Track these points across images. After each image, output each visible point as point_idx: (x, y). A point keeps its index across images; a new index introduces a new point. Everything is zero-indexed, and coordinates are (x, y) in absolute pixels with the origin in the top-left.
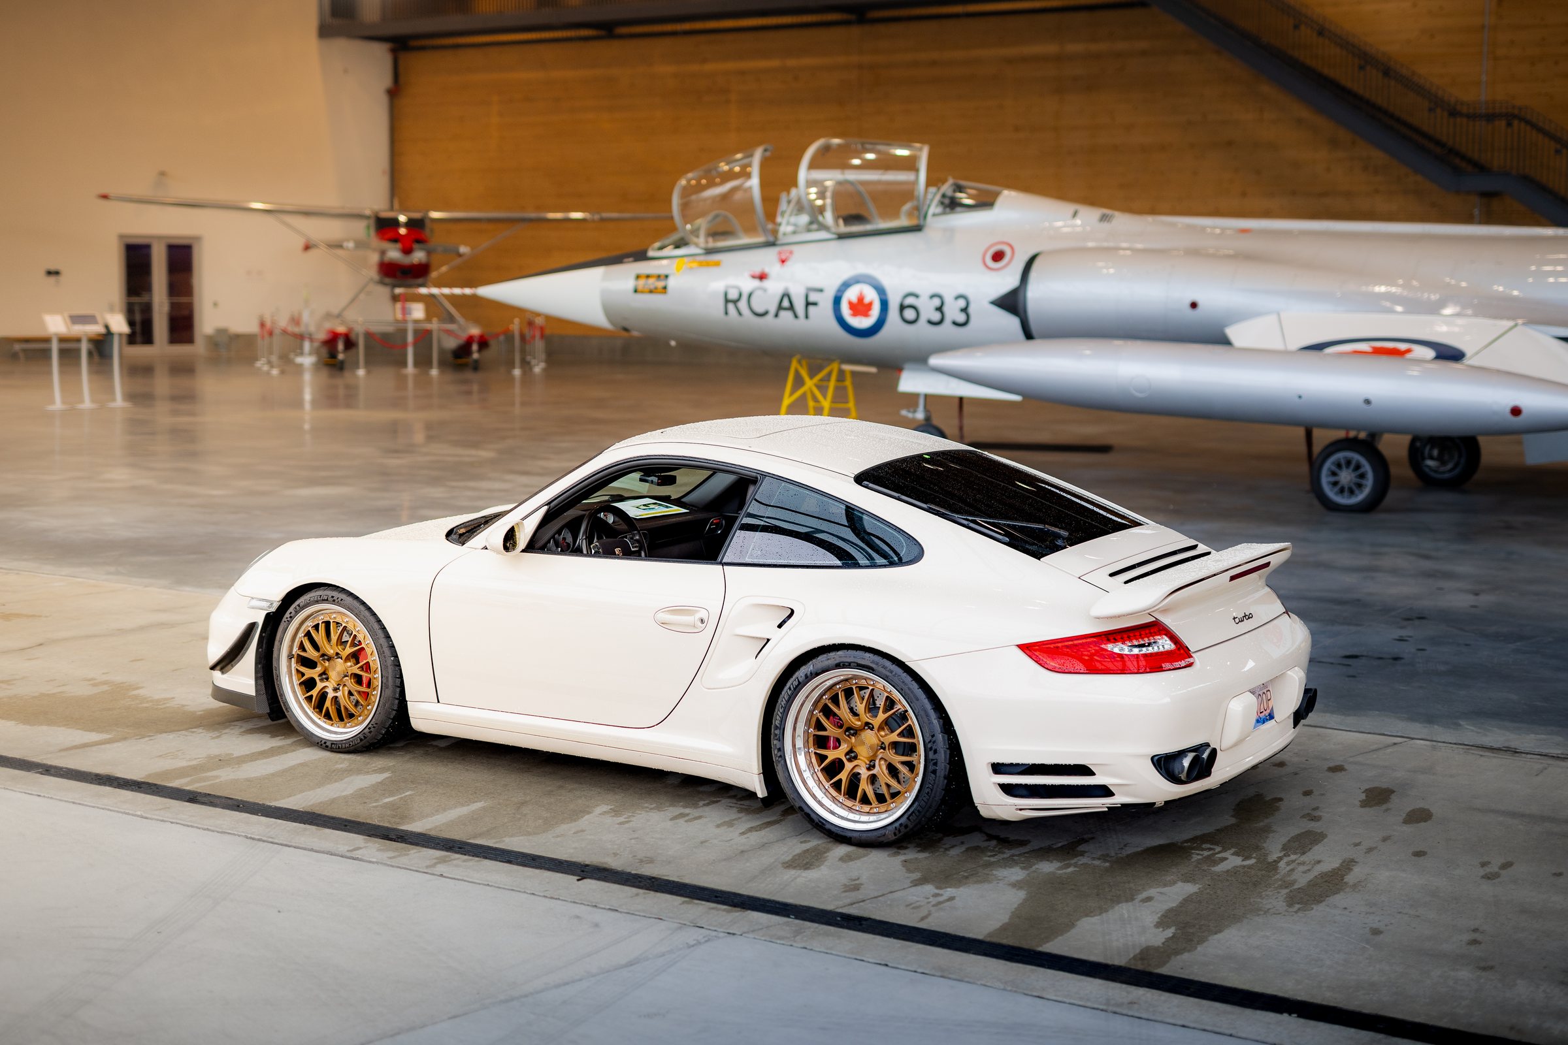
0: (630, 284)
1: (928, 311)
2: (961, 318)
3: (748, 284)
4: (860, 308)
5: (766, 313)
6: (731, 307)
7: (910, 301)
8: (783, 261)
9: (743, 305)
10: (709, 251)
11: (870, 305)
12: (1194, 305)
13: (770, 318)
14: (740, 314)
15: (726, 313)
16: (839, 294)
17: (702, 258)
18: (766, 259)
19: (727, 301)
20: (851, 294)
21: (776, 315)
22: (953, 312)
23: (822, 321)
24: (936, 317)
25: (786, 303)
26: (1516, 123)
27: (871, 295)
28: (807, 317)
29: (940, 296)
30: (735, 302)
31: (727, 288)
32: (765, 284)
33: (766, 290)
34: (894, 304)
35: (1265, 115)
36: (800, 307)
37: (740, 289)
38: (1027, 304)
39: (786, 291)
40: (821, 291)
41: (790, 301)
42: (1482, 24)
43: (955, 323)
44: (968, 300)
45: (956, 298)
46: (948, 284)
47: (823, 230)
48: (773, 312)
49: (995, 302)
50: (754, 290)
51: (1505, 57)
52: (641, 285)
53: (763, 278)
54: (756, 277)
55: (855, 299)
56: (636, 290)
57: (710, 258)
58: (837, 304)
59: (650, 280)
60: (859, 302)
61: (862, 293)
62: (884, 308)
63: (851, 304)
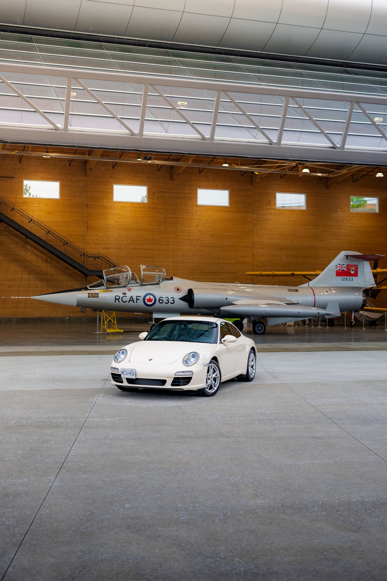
0: (87, 295)
1: (165, 300)
2: (173, 302)
3: (121, 295)
4: (150, 300)
5: (126, 301)
6: (117, 300)
7: (160, 299)
8: (130, 290)
9: (120, 300)
10: (107, 288)
11: (152, 299)
12: (227, 299)
13: (127, 303)
14: (119, 302)
15: (115, 302)
16: (145, 297)
17: (105, 290)
18: (125, 290)
19: (116, 299)
20: (148, 297)
21: (129, 302)
22: (171, 300)
23: (140, 303)
24: (167, 302)
25: (131, 299)
26: (96, 258)
27: (152, 297)
28: (137, 302)
29: (168, 298)
30: (118, 299)
31: (116, 296)
32: (126, 295)
33: (126, 297)
34: (157, 299)
35: (28, 253)
36: (135, 300)
37: (119, 296)
38: (193, 299)
39: (131, 297)
40: (140, 297)
41: (132, 298)
42: (83, 234)
43: (171, 303)
44: (174, 298)
45: (171, 298)
46: (170, 295)
47: (138, 284)
48: (128, 301)
49: (180, 299)
50: (123, 297)
51: (89, 243)
52: (90, 296)
53: (125, 294)
54: (123, 294)
55: (148, 298)
56: (89, 297)
57: (109, 290)
58: (144, 299)
59: (93, 294)
60: (149, 299)
61: (150, 297)
62: (155, 300)
63: (147, 299)
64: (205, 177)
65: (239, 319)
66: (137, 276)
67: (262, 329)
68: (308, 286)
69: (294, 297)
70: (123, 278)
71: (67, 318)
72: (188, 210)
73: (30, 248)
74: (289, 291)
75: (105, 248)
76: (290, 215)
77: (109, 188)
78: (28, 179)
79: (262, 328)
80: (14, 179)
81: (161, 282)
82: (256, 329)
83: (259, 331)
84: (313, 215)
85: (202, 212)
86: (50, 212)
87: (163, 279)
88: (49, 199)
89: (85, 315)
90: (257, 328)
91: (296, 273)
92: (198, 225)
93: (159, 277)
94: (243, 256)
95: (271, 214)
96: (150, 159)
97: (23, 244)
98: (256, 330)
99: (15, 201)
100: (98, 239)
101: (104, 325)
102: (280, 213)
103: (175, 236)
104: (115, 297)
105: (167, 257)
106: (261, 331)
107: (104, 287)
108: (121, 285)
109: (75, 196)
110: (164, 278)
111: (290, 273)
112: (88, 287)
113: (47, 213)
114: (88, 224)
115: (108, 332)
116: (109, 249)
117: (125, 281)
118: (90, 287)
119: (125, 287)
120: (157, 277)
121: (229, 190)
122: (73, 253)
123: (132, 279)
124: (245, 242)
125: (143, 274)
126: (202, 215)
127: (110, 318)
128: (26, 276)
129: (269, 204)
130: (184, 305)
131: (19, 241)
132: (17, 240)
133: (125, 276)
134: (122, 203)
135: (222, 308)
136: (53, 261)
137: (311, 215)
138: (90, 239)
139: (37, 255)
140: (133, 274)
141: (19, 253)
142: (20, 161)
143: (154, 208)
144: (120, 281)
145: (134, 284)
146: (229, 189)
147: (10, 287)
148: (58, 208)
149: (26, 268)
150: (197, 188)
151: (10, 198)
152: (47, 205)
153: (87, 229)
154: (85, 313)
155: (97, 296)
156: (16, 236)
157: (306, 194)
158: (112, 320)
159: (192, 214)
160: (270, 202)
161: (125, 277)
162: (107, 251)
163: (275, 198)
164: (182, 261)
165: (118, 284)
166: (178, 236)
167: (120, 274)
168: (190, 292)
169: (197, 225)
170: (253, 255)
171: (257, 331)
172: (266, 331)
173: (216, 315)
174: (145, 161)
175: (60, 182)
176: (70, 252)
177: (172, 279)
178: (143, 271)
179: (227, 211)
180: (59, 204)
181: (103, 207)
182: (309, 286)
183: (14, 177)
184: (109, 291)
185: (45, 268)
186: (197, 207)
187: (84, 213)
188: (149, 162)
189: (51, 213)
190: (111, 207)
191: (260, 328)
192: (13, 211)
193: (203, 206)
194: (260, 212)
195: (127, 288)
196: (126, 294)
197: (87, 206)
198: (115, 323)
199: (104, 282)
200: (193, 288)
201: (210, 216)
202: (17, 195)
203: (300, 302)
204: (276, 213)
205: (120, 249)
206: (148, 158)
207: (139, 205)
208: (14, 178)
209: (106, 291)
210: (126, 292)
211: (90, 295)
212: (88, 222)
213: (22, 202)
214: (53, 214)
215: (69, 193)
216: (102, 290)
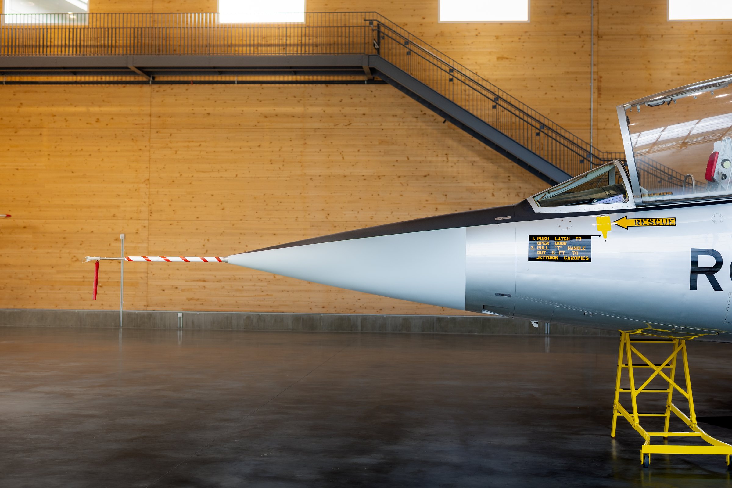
6: (702, 279)
10: (641, 208)
14: (717, 287)
15: (693, 287)
19: (695, 270)
30: (709, 272)
31: (695, 254)
35: (450, 159)
37: (716, 255)
42: (589, 107)
51: (604, 129)
52: (541, 250)
59: (558, 243)
86: (505, 56)
88: (501, 24)
97: (439, 135)
99: (421, 33)
104: (689, 260)
108: (722, 188)
109: (567, 13)
112: (533, 200)
113: (498, 58)
114: (601, 81)
115: (646, 455)
118: (543, 204)
122: (562, 157)
127: (658, 370)
131: (429, 130)
132: (424, 127)
134: (691, 23)
136: (511, 177)
138: (608, 119)
139: (473, 163)
144: (719, 167)
148: (524, 44)
149: (446, 195)
151: (406, 24)
152: (497, 38)
153: (599, 95)
155: (581, 253)
156: (422, 117)
158: (671, 381)
165: (710, 185)
176: (554, 153)
180: (528, 34)
181: (640, 35)
184: (653, 222)
185: (493, 195)
187: (591, 55)
189: (507, 58)
190: (662, 36)
197: (599, 36)
198: (689, 395)
199: (627, 173)
202: (424, 18)
209: (639, 223)
211: (542, 247)
212: (601, 77)
213: (437, 35)
214: (511, 59)
215: (552, 6)
216: (615, 216)
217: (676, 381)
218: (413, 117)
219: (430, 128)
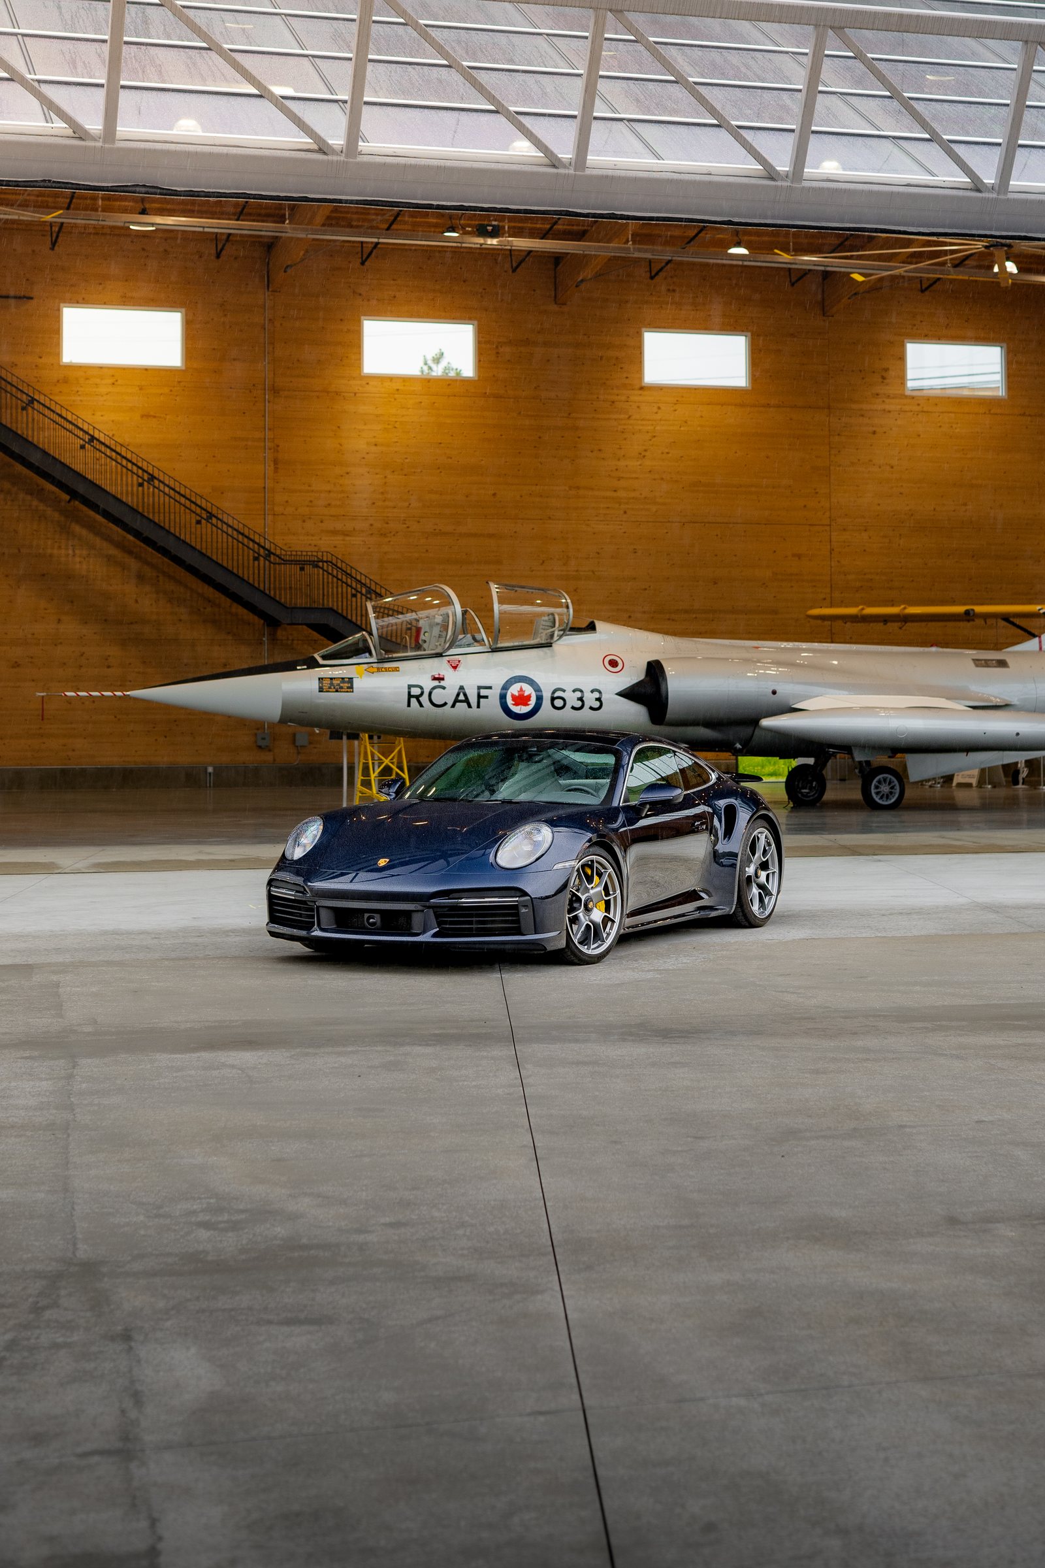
0: (315, 685)
1: (572, 699)
2: (597, 704)
3: (428, 684)
4: (521, 699)
5: (445, 704)
6: (413, 700)
7: (557, 694)
8: (455, 668)
9: (424, 699)
10: (382, 661)
11: (529, 697)
12: (774, 692)
13: (447, 708)
14: (421, 705)
15: (409, 705)
16: (504, 691)
17: (375, 665)
18: (439, 666)
19: (410, 696)
20: (514, 690)
21: (453, 706)
22: (590, 700)
23: (491, 709)
24: (579, 704)
25: (462, 697)
26: (308, 567)
27: (528, 690)
28: (478, 706)
29: (581, 691)
30: (417, 697)
31: (410, 687)
32: (443, 683)
33: (444, 688)
34: (547, 696)
35: (77, 552)
36: (473, 700)
37: (421, 688)
38: (664, 695)
39: (462, 688)
40: (490, 688)
41: (465, 695)
42: (262, 485)
43: (591, 708)
44: (600, 692)
45: (592, 691)
46: (588, 682)
47: (481, 645)
48: (450, 703)
49: (620, 694)
50: (434, 688)
51: (282, 514)
52: (325, 685)
53: (441, 679)
54: (435, 679)
55: (516, 694)
56: (321, 690)
57: (387, 665)
58: (503, 697)
59: (335, 682)
60: (520, 695)
61: (521, 689)
62: (540, 699)
63: (514, 697)
64: (669, 290)
65: (811, 761)
66: (477, 620)
67: (891, 793)
68: (1037, 648)
69: (994, 686)
70: (431, 626)
71: (210, 770)
72: (613, 402)
73: (84, 532)
74: (977, 666)
75: (334, 532)
76: (953, 415)
77: (349, 331)
78: (78, 303)
79: (892, 788)
80: (34, 303)
81: (556, 638)
82: (873, 791)
83: (881, 798)
84: (1030, 415)
85: (659, 408)
86: (152, 413)
87: (564, 630)
88: (146, 370)
89: (267, 757)
90: (877, 787)
91: (979, 609)
92: (645, 450)
93: (550, 624)
94: (799, 556)
95: (889, 412)
96: (494, 234)
97: (62, 519)
98: (874, 796)
99: (36, 377)
100: (311, 501)
101: (367, 784)
102: (918, 409)
103: (570, 488)
104: (407, 690)
105: (543, 562)
106: (891, 796)
107: (371, 654)
108: (425, 650)
109: (233, 359)
110: (567, 624)
111: (960, 609)
112: (316, 656)
113: (142, 416)
114: (278, 451)
116: (347, 535)
117: (440, 636)
118: (324, 657)
119: (440, 655)
120: (544, 623)
121: (749, 334)
122: (230, 551)
123: (464, 632)
124: (805, 506)
125: (500, 613)
126: (658, 417)
127: (387, 762)
128: (71, 627)
129: (883, 378)
130: (633, 714)
131: (49, 511)
132: (42, 507)
133: (439, 619)
134: (391, 379)
135: (766, 722)
136: (161, 578)
137: (1024, 415)
138: (287, 502)
139: (109, 558)
140: (464, 613)
141: (49, 551)
142: (54, 244)
143: (497, 397)
144: (422, 637)
145: (469, 645)
146: (747, 330)
147: (17, 665)
148: (177, 398)
149: (72, 602)
150: (643, 329)
151: (16, 365)
152: (141, 388)
153: (276, 470)
154: (270, 750)
155: (348, 688)
156: (39, 493)
157: (1005, 345)
158: (394, 767)
159: (627, 416)
160: (884, 374)
161: (438, 624)
162: (343, 540)
163: (902, 358)
164: (593, 572)
165: (418, 647)
166: (578, 488)
167: (422, 614)
168: (655, 670)
169: (643, 454)
170: (832, 550)
171: (877, 799)
172: (904, 801)
173: (738, 746)
174: (481, 240)
175: (183, 310)
176: (220, 545)
177: (591, 627)
178: (501, 602)
179: (742, 405)
180: (182, 384)
181: (328, 392)
182: (1041, 648)
183: (32, 296)
184: (387, 670)
185: (137, 601)
186: (640, 392)
187: (264, 416)
188: (493, 242)
189: (155, 417)
190: (355, 394)
191: (885, 789)
192: (30, 409)
193: (660, 389)
194: (854, 406)
195: (447, 658)
196: (443, 679)
197: (275, 391)
198: (406, 775)
199: (372, 639)
200: (663, 659)
201: (686, 422)
202: (41, 357)
203: (1015, 701)
204: (907, 408)
205: (384, 535)
206: (490, 228)
207: (449, 385)
208: (32, 298)
209: (379, 670)
210: (443, 673)
211: (326, 683)
212: (278, 446)
213: (58, 381)
214: (160, 417)
215: (214, 349)
216: (366, 666)
217: (398, 767)
218: (26, 493)
219: (49, 509)
